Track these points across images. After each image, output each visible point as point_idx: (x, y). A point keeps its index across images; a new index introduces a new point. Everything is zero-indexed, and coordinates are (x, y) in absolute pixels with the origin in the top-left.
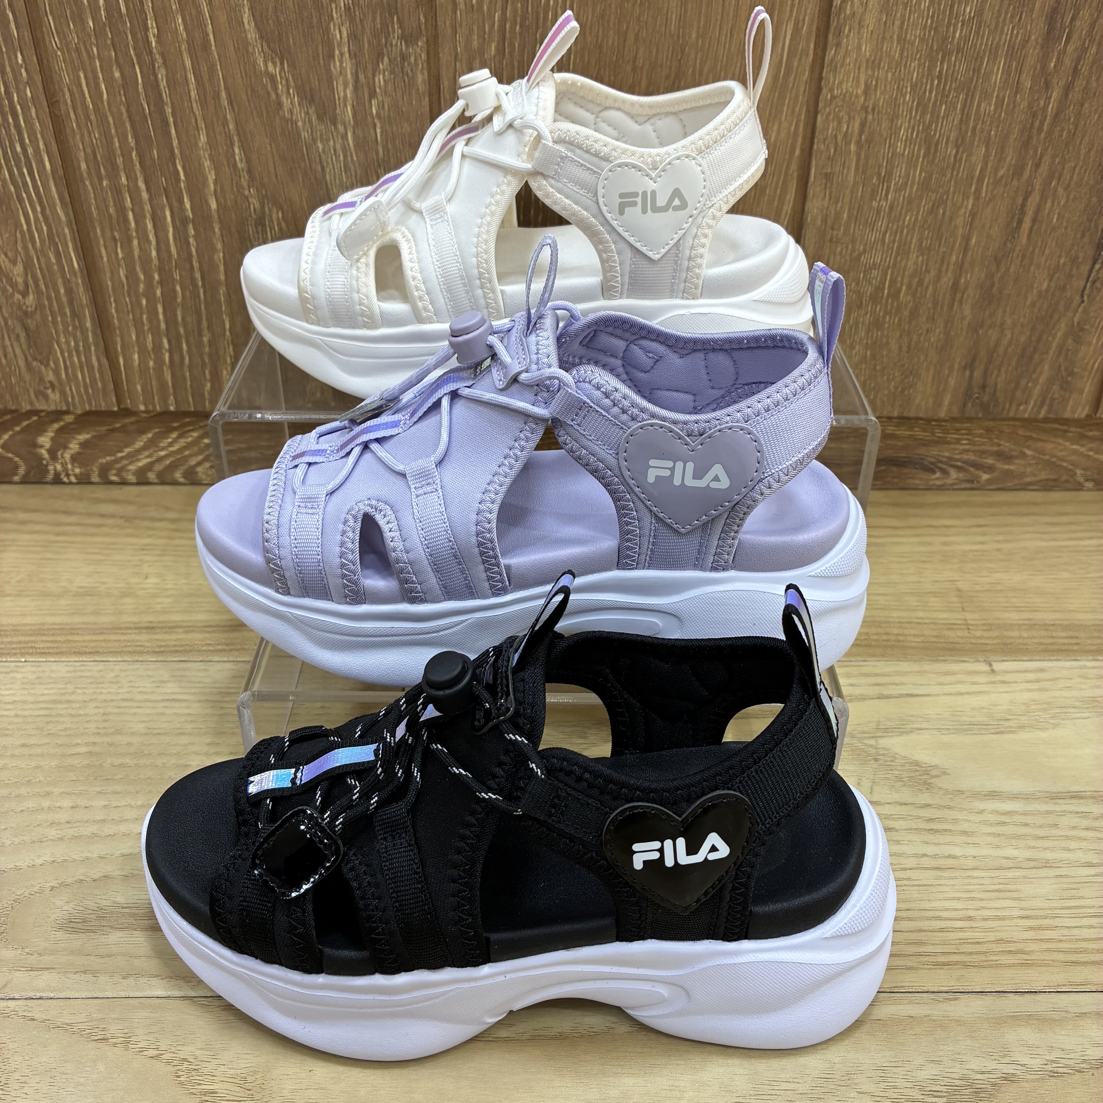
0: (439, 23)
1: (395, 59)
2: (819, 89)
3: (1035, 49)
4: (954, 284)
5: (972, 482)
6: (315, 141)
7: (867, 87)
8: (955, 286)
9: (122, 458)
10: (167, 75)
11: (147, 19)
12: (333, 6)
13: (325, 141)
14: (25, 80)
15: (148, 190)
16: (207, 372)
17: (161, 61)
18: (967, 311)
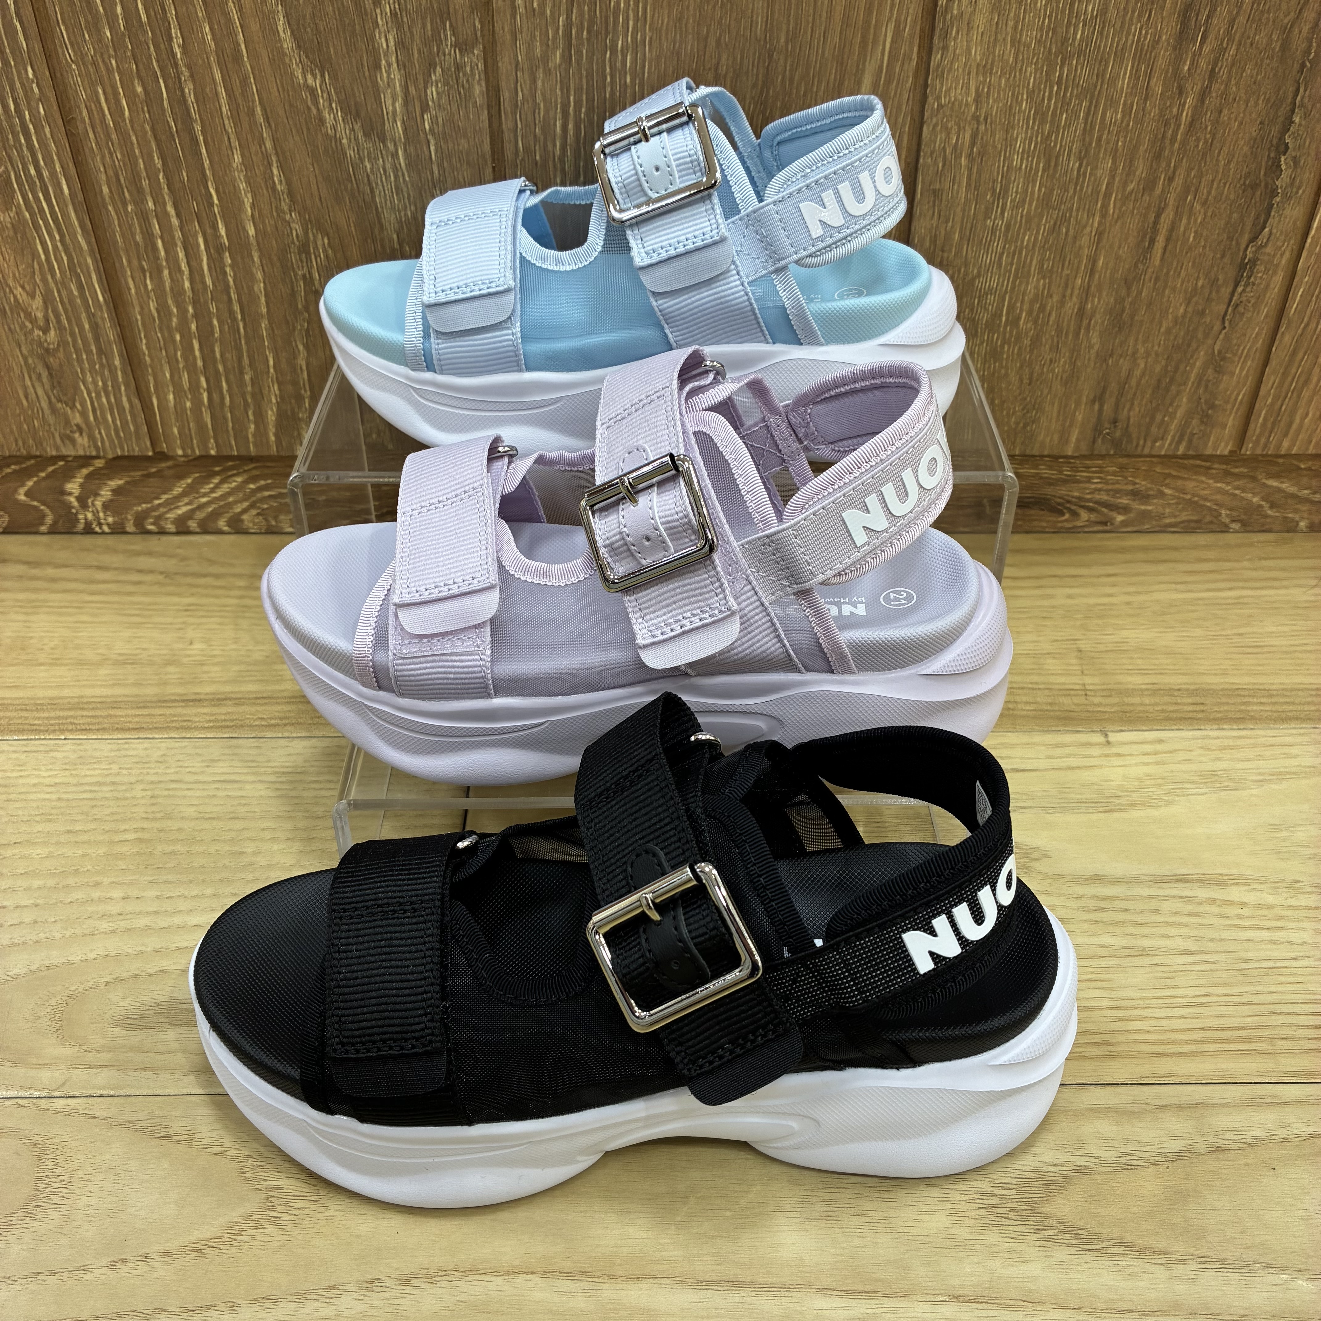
0: (497, 29)
1: (449, 69)
2: (924, 97)
3: (1166, 50)
4: (1079, 309)
5: (1105, 524)
6: (361, 160)
7: (978, 95)
8: (1081, 312)
9: (159, 505)
10: (195, 89)
11: (170, 28)
12: (378, 11)
13: (373, 160)
14: (37, 96)
15: (178, 215)
16: (250, 413)
17: (187, 74)
18: (1095, 339)
